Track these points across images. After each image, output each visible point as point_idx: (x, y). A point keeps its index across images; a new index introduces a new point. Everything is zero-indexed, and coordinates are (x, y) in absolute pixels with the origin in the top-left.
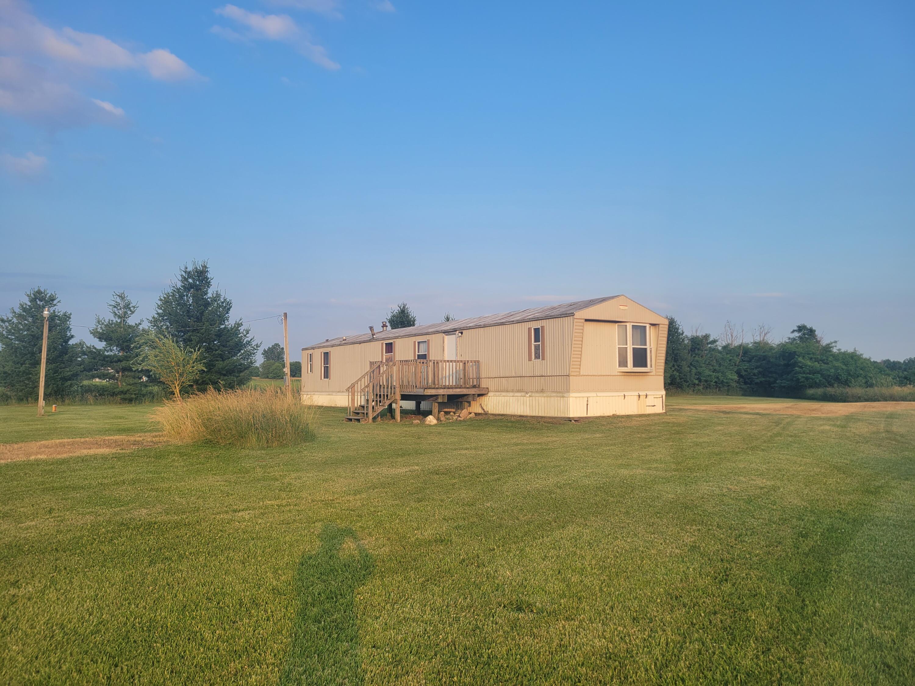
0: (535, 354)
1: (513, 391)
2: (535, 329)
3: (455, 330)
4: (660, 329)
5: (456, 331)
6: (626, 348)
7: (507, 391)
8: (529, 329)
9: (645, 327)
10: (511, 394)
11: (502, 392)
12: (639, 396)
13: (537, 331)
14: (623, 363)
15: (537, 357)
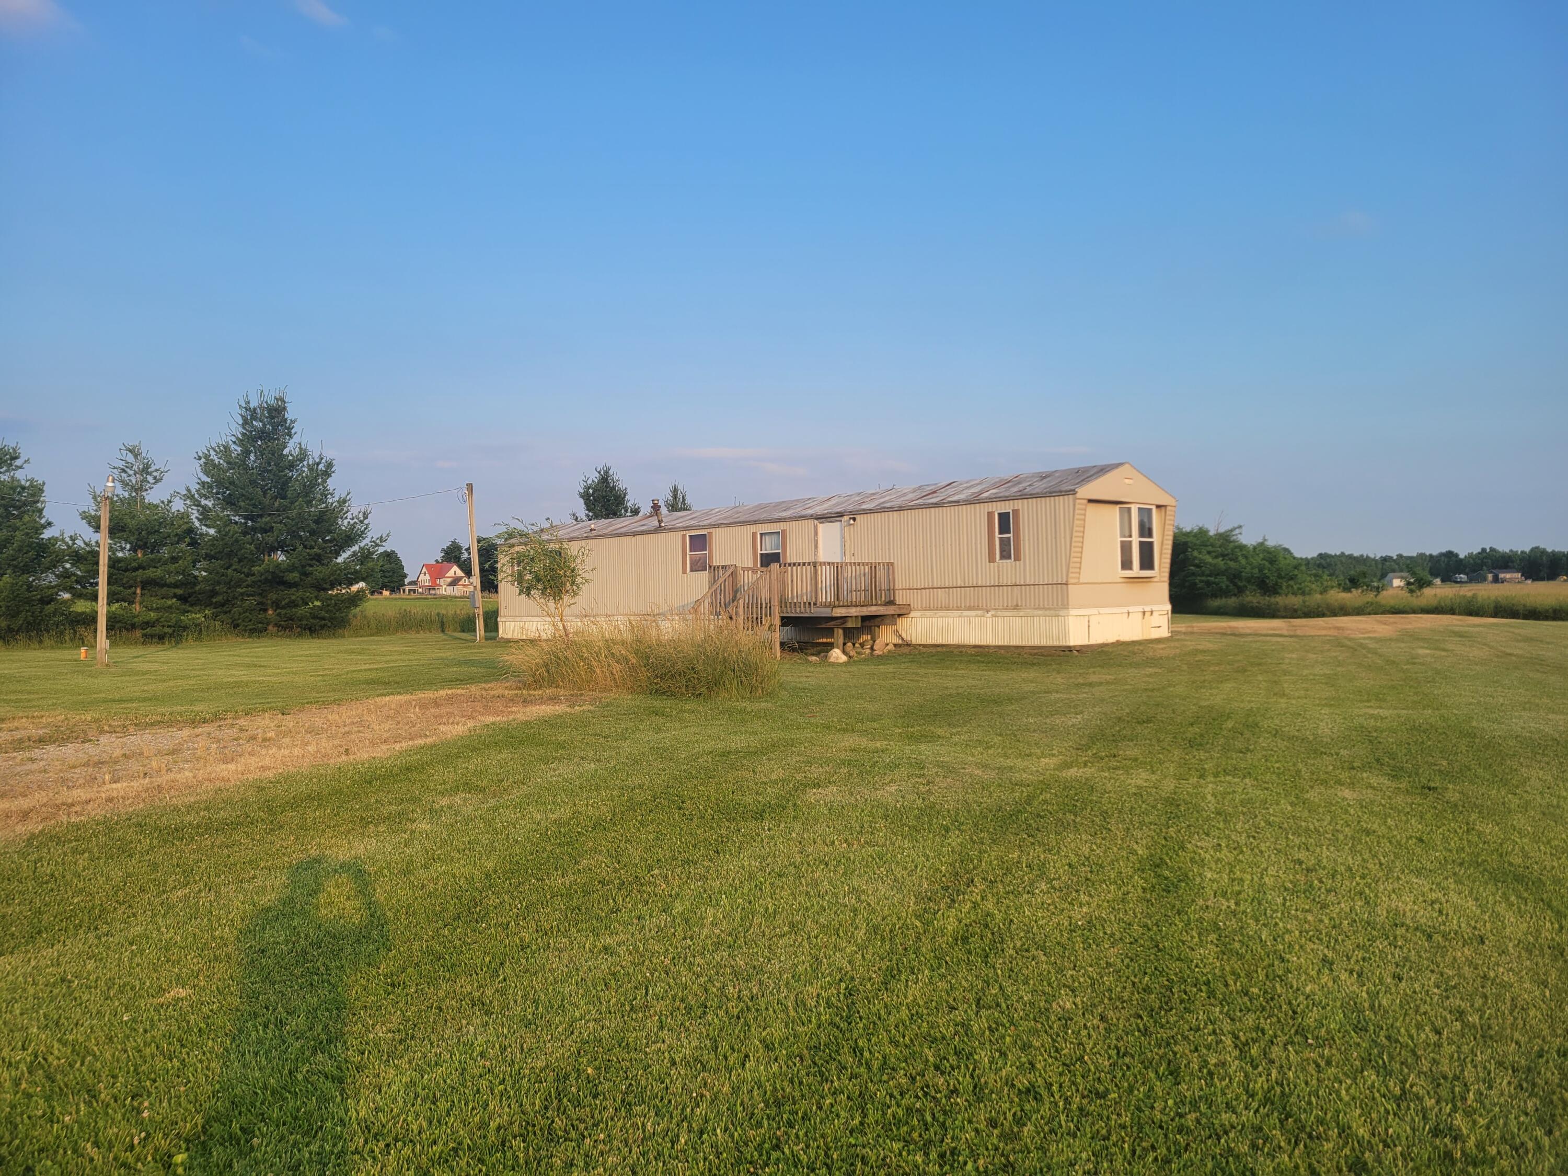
0: (1002, 551)
1: (958, 608)
2: (1000, 514)
3: (840, 515)
4: (1168, 513)
5: (842, 516)
6: (1131, 542)
7: (948, 609)
8: (990, 515)
9: (1150, 510)
10: (956, 613)
11: (937, 610)
12: (1144, 613)
13: (1004, 517)
14: (1126, 564)
15: (1005, 555)
